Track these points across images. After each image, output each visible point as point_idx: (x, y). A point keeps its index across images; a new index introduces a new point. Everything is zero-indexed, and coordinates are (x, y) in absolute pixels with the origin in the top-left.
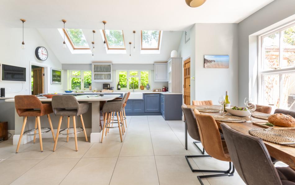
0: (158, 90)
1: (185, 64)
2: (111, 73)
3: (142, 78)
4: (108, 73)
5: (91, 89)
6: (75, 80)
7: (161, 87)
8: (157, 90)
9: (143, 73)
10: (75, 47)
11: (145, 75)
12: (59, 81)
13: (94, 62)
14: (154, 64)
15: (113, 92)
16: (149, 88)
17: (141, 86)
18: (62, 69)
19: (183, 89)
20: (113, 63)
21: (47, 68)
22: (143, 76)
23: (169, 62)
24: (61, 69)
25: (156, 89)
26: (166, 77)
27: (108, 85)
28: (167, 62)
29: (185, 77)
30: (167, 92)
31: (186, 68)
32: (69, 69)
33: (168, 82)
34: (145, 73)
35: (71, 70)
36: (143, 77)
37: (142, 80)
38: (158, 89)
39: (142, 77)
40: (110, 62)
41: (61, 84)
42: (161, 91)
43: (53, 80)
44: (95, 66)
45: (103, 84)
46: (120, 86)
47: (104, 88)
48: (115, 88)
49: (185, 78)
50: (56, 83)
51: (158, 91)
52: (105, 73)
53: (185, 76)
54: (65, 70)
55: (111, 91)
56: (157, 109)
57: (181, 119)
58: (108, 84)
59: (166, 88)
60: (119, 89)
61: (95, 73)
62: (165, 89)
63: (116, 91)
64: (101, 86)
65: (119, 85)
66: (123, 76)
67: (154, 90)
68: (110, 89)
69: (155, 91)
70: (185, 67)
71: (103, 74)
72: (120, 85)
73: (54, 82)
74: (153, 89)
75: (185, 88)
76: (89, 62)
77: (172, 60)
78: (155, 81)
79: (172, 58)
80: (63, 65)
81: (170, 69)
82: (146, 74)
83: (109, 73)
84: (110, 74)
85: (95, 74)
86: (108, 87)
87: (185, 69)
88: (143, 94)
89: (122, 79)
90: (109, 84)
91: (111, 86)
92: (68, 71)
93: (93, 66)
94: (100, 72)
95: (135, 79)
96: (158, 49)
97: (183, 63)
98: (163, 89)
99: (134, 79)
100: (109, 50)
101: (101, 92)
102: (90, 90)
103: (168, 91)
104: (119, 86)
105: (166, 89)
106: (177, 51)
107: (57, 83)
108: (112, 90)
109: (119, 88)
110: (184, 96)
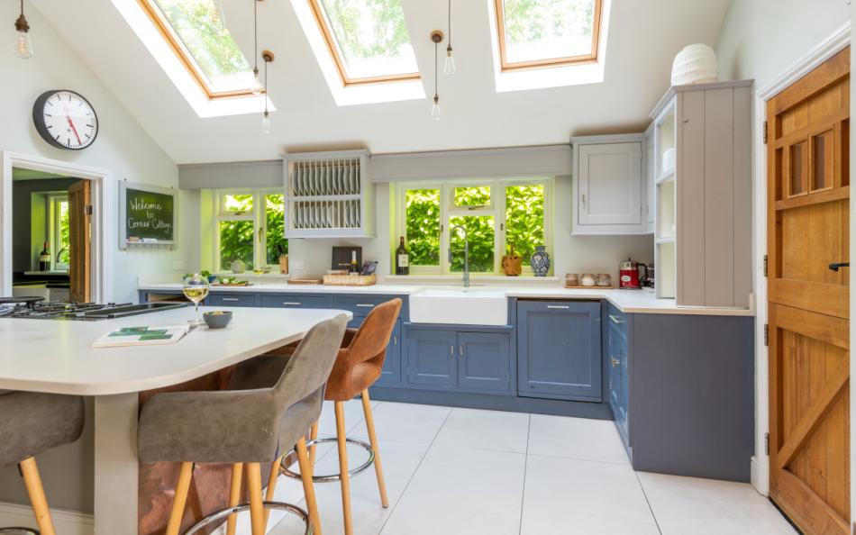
0: (596, 277)
1: (780, 117)
2: (364, 197)
3: (517, 220)
4: (351, 197)
5: (285, 271)
6: (244, 230)
7: (611, 262)
8: (587, 281)
9: (522, 196)
10: (214, 90)
11: (528, 204)
12: (166, 234)
13: (291, 150)
14: (571, 145)
15: (373, 283)
16: (548, 266)
17: (504, 259)
18: (181, 187)
19: (761, 283)
20: (374, 151)
21: (101, 180)
22: (521, 208)
23: (656, 121)
24: (176, 184)
25: (583, 276)
26: (644, 210)
27: (354, 253)
28: (649, 122)
29: (782, 205)
30: (646, 290)
31: (785, 144)
32: (213, 187)
33: (651, 237)
34: (533, 194)
35: (218, 191)
36: (522, 212)
37: (515, 225)
38: (596, 273)
39: (514, 215)
40: (360, 146)
41: (172, 248)
42: (609, 286)
43: (131, 233)
44: (296, 165)
45: (334, 248)
46: (407, 256)
47: (335, 267)
48: (385, 266)
49: (779, 214)
50: (145, 245)
51: (596, 286)
52: (339, 198)
53: (779, 196)
54: (195, 192)
55: (363, 279)
56: (588, 386)
57: (742, 475)
58: (351, 249)
59: (642, 269)
60: (401, 271)
61: (300, 199)
62: (634, 274)
63: (388, 282)
64: (326, 257)
65: (401, 250)
66: (430, 212)
67: (572, 278)
68: (362, 268)
69: (575, 283)
70: (779, 134)
71: (330, 203)
72: (406, 252)
73: (135, 240)
74: (568, 275)
75: (779, 274)
76: (273, 153)
77: (681, 103)
78: (578, 231)
79: (682, 91)
80: (183, 169)
81: (666, 160)
82: (535, 199)
83: (355, 197)
84: (359, 201)
85: (296, 203)
86: (354, 261)
87: (779, 152)
88: (510, 299)
89: (425, 226)
90: (359, 250)
91: (366, 256)
92: (206, 196)
93: (289, 170)
94: (318, 194)
95: (482, 224)
96: (595, 59)
97: (760, 115)
98: (622, 273)
99: (477, 224)
100: (350, 89)
101: (321, 282)
102: (283, 272)
103: (649, 284)
104: (400, 256)
105: (640, 277)
106: (715, 49)
107: (152, 245)
108: (370, 274)
109: (401, 265)
110: (767, 328)
